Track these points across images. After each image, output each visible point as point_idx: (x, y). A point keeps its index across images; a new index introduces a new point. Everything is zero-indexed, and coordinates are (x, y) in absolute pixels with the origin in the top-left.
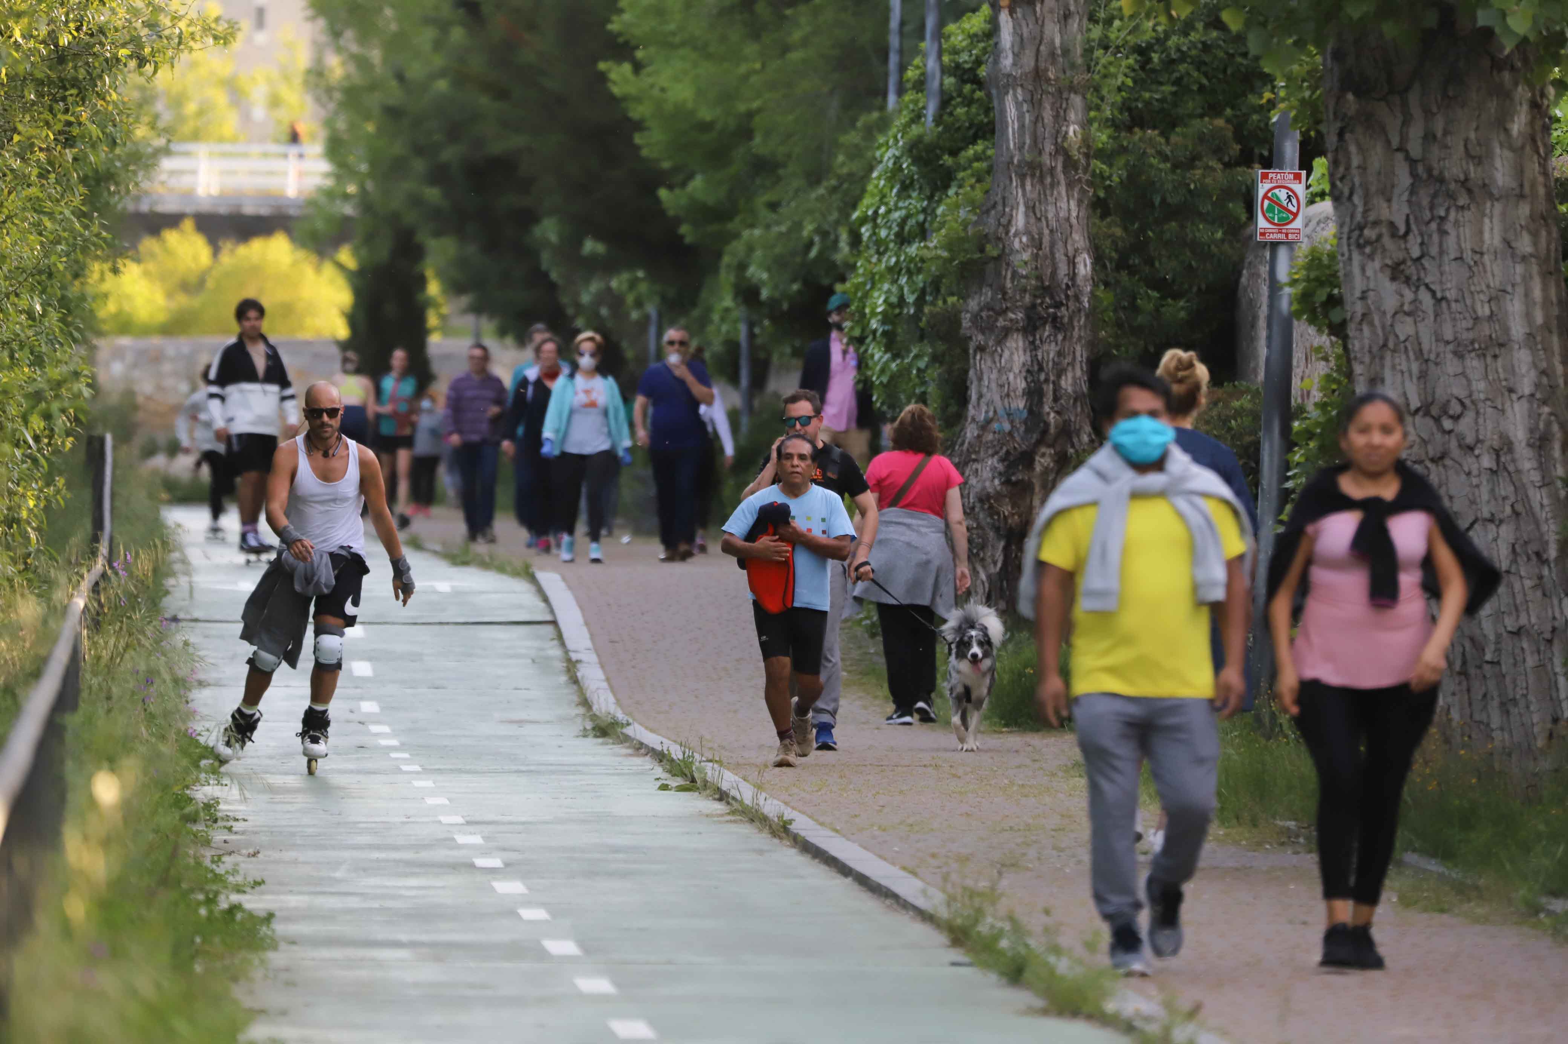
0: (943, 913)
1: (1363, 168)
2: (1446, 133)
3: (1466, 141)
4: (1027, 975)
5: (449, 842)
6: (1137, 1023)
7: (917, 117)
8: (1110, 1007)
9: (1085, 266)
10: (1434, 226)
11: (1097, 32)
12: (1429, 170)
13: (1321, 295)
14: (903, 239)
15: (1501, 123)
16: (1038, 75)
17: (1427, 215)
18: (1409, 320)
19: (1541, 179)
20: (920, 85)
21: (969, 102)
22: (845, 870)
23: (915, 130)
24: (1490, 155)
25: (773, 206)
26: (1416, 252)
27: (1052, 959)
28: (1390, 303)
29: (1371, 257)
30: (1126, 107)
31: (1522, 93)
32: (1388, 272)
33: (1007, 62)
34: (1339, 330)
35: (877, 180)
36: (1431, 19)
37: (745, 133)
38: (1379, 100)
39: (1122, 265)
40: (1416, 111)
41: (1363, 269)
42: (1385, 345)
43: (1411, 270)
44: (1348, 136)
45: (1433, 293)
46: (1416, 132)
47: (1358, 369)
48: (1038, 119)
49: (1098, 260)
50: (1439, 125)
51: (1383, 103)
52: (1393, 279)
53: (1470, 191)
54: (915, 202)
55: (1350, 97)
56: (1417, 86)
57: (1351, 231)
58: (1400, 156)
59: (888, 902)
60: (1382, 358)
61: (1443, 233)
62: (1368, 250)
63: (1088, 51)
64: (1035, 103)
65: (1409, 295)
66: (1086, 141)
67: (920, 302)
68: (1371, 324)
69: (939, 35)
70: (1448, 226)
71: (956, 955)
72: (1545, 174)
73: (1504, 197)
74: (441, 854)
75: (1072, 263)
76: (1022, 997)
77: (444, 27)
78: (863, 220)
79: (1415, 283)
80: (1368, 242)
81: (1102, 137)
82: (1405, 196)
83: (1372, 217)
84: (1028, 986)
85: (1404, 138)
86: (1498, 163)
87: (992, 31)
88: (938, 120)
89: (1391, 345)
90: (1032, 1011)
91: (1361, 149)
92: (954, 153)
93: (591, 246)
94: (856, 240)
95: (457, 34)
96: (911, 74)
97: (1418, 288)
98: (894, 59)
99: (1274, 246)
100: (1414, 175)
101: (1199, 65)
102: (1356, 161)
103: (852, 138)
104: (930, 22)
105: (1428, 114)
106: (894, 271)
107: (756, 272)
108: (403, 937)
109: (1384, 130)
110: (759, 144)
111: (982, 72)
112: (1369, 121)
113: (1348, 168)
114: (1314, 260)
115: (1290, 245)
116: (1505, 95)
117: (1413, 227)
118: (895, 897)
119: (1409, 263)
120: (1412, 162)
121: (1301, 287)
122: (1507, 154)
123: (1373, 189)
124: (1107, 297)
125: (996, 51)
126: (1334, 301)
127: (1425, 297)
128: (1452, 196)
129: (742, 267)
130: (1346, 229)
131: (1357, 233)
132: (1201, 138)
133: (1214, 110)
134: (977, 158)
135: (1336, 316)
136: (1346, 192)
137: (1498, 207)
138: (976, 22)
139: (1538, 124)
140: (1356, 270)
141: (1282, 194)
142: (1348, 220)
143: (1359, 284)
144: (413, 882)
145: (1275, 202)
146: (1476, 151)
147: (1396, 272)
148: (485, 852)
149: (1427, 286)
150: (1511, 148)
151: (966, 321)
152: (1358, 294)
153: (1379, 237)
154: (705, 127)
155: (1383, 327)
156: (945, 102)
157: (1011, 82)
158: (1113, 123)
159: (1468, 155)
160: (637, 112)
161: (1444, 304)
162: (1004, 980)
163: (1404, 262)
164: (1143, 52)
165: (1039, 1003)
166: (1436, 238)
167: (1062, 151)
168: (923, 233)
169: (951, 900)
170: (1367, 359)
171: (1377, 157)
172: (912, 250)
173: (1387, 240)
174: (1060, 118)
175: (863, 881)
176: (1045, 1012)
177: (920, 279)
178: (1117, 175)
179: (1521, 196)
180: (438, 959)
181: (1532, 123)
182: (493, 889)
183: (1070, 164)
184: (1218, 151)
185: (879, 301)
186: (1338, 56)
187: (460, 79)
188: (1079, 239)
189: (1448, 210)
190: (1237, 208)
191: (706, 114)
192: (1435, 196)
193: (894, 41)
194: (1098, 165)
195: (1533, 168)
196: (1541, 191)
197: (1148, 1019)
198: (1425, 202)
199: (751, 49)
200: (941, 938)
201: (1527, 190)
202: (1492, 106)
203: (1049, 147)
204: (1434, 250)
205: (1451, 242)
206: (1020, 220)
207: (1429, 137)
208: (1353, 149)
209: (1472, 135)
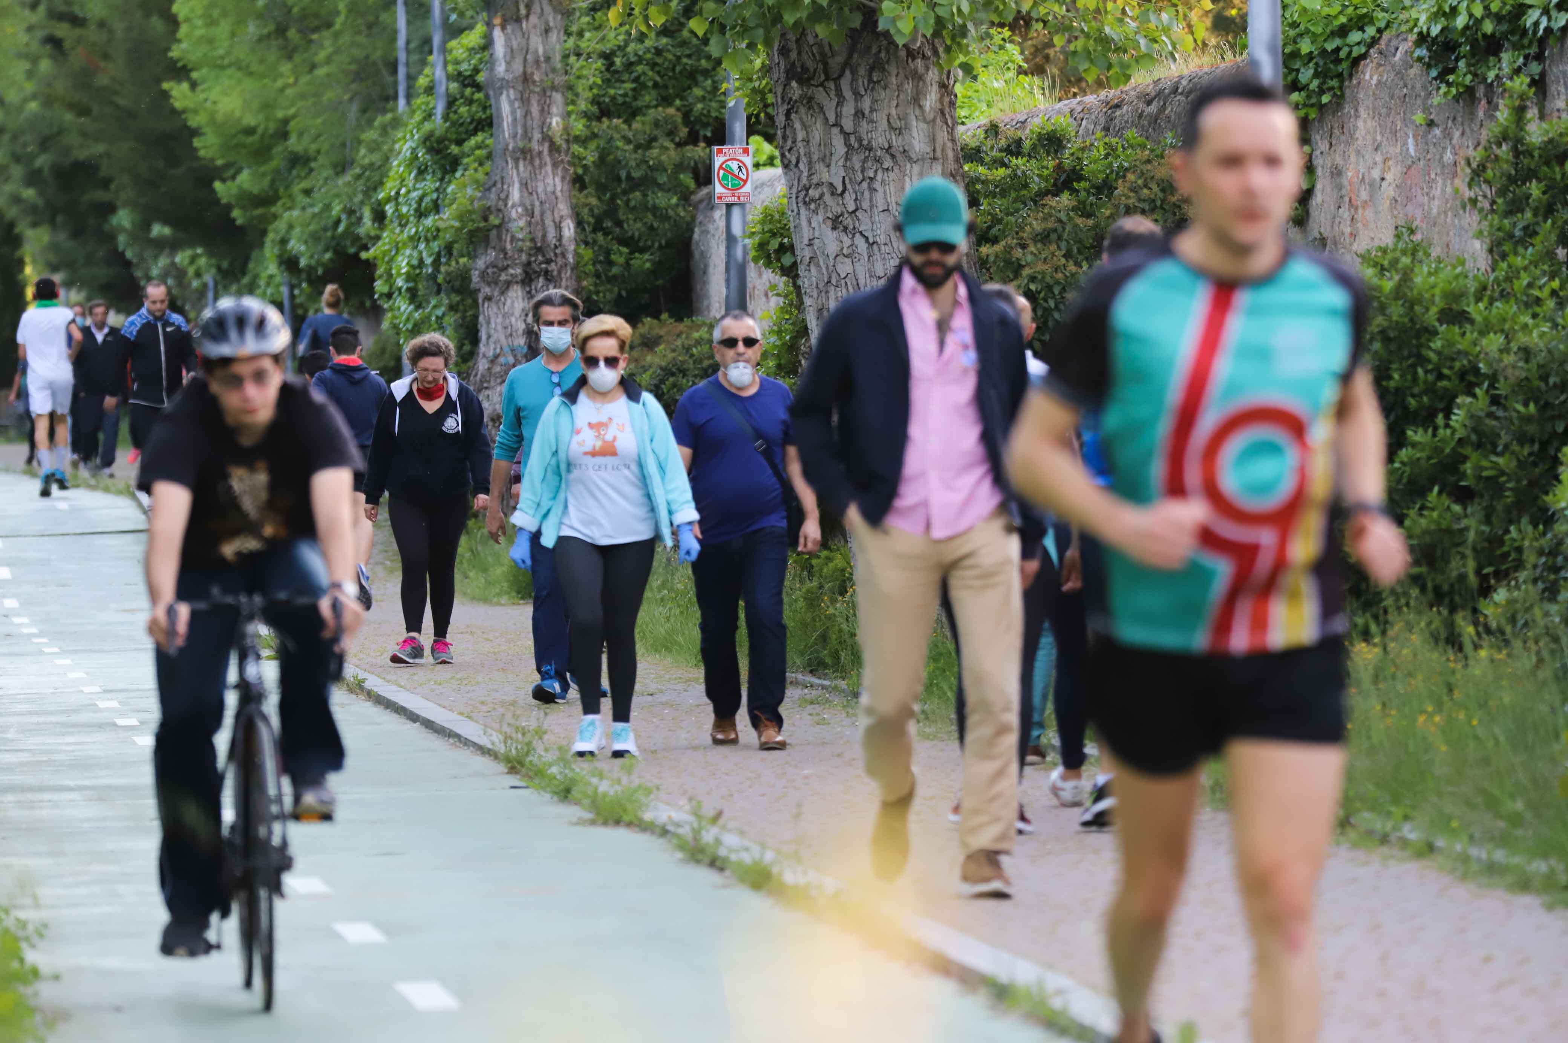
0: (501, 749)
1: (807, 141)
2: (872, 110)
3: (889, 115)
4: (575, 793)
5: (92, 707)
6: (670, 828)
7: (429, 116)
8: (648, 816)
9: (569, 229)
10: (865, 185)
11: (571, 43)
12: (860, 140)
13: (774, 244)
14: (421, 214)
15: (916, 100)
16: (526, 78)
17: (859, 177)
18: (848, 261)
19: (949, 145)
20: (430, 90)
21: (470, 102)
22: (413, 717)
23: (427, 127)
24: (907, 127)
25: (307, 192)
26: (851, 207)
27: (595, 780)
28: (832, 248)
29: (815, 212)
30: (595, 101)
31: (933, 76)
32: (829, 223)
33: (501, 69)
34: (791, 272)
35: (397, 166)
36: (856, 21)
37: (284, 135)
38: (817, 86)
39: (598, 227)
40: (847, 93)
41: (810, 222)
42: (829, 282)
43: (848, 221)
44: (793, 116)
45: (867, 238)
46: (848, 109)
47: (808, 301)
48: (527, 113)
49: (580, 224)
50: (866, 104)
51: (821, 89)
52: (834, 228)
53: (893, 156)
54: (430, 183)
55: (794, 84)
56: (848, 73)
57: (799, 192)
58: (835, 131)
59: (451, 741)
60: (827, 292)
61: (873, 190)
62: (813, 206)
63: (566, 57)
64: (524, 101)
65: (847, 241)
66: (566, 129)
67: (436, 263)
68: (818, 265)
69: (444, 50)
70: (877, 185)
71: (514, 780)
72: (953, 140)
73: (921, 160)
74: (85, 717)
75: (558, 227)
76: (572, 812)
77: (35, 60)
78: (388, 200)
79: (853, 232)
80: (812, 200)
81: (579, 127)
82: (841, 163)
83: (815, 180)
84: (578, 803)
85: (838, 115)
86: (915, 133)
87: (487, 45)
88: (446, 117)
89: (834, 282)
90: (581, 822)
91: (805, 126)
92: (460, 143)
93: (159, 230)
94: (379, 217)
95: (45, 65)
96: (422, 81)
97: (854, 235)
98: (402, 71)
99: (729, 206)
100: (848, 145)
101: (653, 65)
102: (800, 135)
103: (370, 135)
104: (437, 40)
105: (857, 95)
106: (415, 240)
107: (296, 245)
108: (71, 783)
109: (821, 109)
110: (293, 143)
111: (481, 78)
112: (809, 101)
113: (794, 142)
114: (768, 217)
115: (742, 205)
116: (918, 78)
117: (849, 186)
118: (458, 736)
119: (846, 215)
120: (846, 135)
121: (757, 239)
122: (922, 125)
123: (815, 157)
124: (587, 254)
125: (491, 62)
126: (786, 249)
127: (859, 241)
128: (878, 160)
129: (284, 242)
130: (794, 190)
131: (803, 193)
132: (656, 124)
133: (666, 101)
134: (478, 147)
135: (787, 260)
136: (794, 161)
137: (916, 168)
138: (473, 38)
139: (946, 100)
140: (804, 223)
141: (734, 165)
142: (796, 183)
143: (806, 234)
144: (70, 739)
145: (729, 172)
146: (897, 124)
147: (836, 223)
148: (123, 715)
149: (861, 233)
150: (925, 120)
151: (475, 277)
152: (806, 242)
153: (822, 196)
154: (250, 131)
155: (827, 268)
156: (451, 103)
157: (505, 84)
158: (586, 115)
159: (891, 127)
160: (194, 121)
161: (875, 247)
162: (555, 798)
163: (842, 215)
164: (608, 57)
165: (588, 816)
166: (867, 194)
167: (547, 138)
168: (436, 207)
169: (507, 738)
170: (815, 294)
171: (817, 132)
172: (429, 222)
173: (827, 198)
174: (545, 111)
175: (429, 725)
176: (593, 823)
177: (435, 245)
178: (591, 157)
179: (935, 158)
180: (101, 799)
181: (941, 100)
182: (134, 743)
183: (554, 148)
184: (671, 134)
185: (402, 264)
186: (784, 51)
187: (48, 102)
188: (563, 208)
189: (876, 171)
190: (687, 179)
191: (250, 120)
192: (865, 161)
193: (402, 57)
194: (576, 148)
195: (942, 136)
196: (950, 154)
197: (678, 825)
198: (857, 166)
199: (286, 68)
200: (501, 768)
201: (939, 154)
202: (909, 87)
203: (537, 136)
204: (866, 205)
205: (879, 197)
206: (515, 194)
207: (859, 114)
208: (798, 125)
209: (893, 112)
